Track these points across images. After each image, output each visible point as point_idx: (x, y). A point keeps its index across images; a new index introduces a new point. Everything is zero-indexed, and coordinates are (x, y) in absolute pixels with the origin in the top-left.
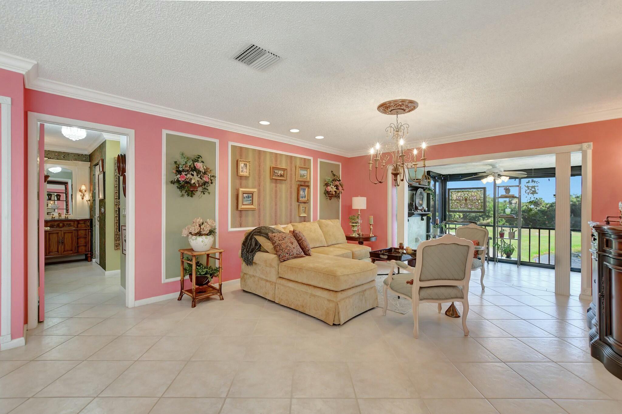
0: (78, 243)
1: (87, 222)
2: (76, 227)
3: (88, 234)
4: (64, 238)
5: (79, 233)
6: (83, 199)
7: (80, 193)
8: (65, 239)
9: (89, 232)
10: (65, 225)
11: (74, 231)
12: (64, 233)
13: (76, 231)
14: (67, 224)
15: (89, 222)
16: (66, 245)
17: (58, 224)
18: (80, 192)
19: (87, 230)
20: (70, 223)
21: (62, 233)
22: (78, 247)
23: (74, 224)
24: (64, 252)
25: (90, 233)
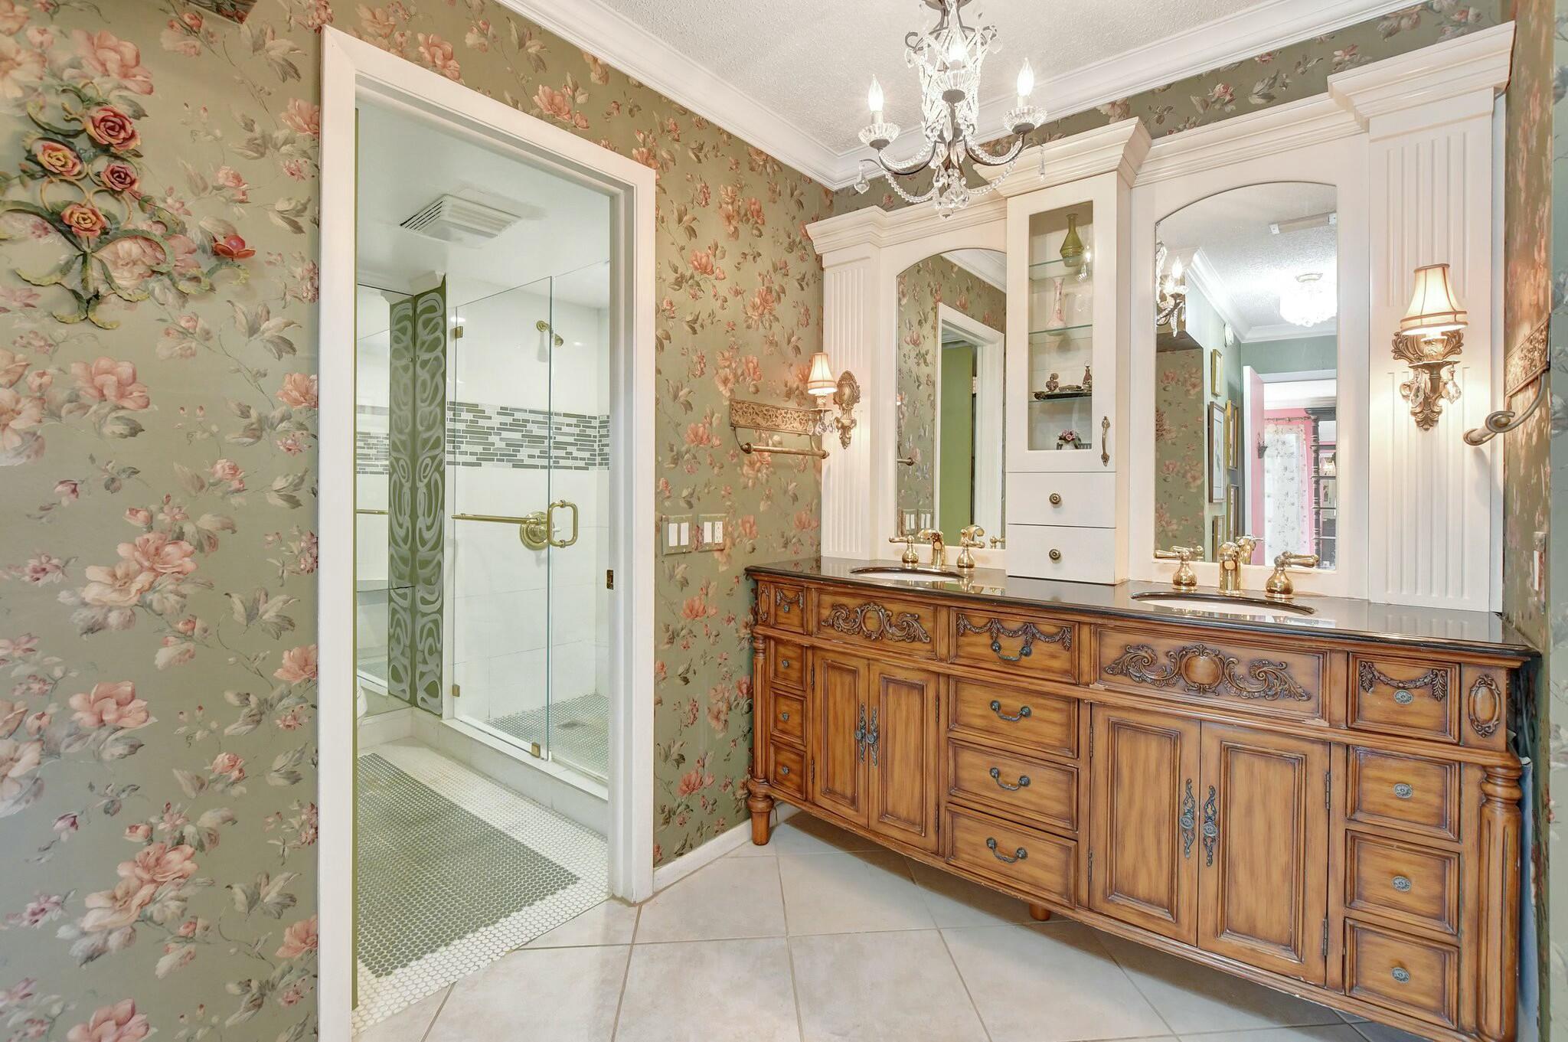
0: (1352, 894)
1: (1470, 675)
2: (1339, 710)
3: (1483, 824)
4: (1222, 795)
5: (1375, 793)
6: (1427, 419)
7: (1403, 372)
8: (1236, 814)
9: (1487, 798)
10: (1232, 677)
11: (1317, 753)
12: (1228, 751)
13: (1338, 754)
14: (1255, 667)
15: (1487, 682)
16: (1241, 874)
17: (1183, 652)
18: (1404, 364)
19: (1473, 776)
20: (1283, 666)
21: (1212, 748)
22: (1352, 931)
23: (1322, 672)
24: (1218, 933)
25: (1500, 816)
